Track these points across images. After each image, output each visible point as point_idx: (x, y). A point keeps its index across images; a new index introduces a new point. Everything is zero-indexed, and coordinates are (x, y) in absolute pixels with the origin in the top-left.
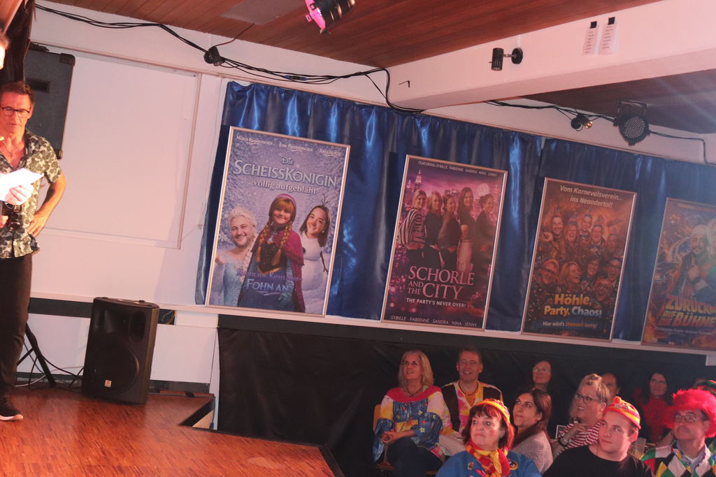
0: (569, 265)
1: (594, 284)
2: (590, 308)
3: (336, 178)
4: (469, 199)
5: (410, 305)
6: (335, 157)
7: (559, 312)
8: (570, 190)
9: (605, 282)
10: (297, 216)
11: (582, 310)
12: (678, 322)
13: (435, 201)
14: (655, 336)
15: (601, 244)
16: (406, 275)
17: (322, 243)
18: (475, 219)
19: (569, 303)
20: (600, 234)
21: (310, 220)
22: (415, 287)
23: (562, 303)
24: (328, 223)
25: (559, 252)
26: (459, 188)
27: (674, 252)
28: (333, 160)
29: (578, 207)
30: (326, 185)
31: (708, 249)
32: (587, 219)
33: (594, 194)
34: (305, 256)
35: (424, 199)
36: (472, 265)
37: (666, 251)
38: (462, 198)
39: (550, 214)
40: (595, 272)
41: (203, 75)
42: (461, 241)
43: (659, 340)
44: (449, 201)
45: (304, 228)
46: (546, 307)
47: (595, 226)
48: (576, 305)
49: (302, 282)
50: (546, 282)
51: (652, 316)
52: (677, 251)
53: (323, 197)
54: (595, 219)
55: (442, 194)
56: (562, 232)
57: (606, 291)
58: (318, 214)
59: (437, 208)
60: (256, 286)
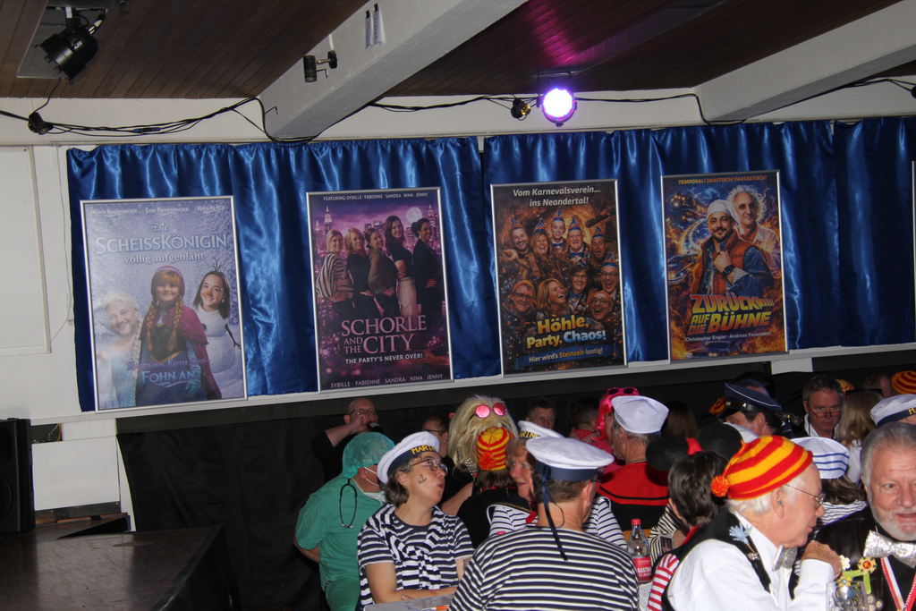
0: (547, 283)
1: (586, 300)
2: (588, 330)
3: (224, 236)
4: (397, 229)
5: (351, 368)
6: (219, 212)
7: (547, 342)
8: (527, 193)
9: (600, 295)
10: (187, 288)
11: (578, 335)
12: (714, 327)
13: (355, 239)
14: (688, 350)
15: (584, 250)
16: (339, 333)
17: (225, 314)
18: (411, 251)
19: (558, 329)
20: (579, 238)
21: (204, 291)
22: (353, 345)
23: (548, 331)
24: (226, 290)
25: (530, 270)
26: (382, 219)
27: (687, 241)
28: (216, 215)
29: (541, 212)
30: (214, 246)
31: (735, 228)
32: (558, 223)
33: (561, 191)
34: (207, 333)
35: (340, 240)
36: (420, 306)
37: (676, 242)
38: (389, 230)
39: (507, 227)
40: (584, 286)
41: (35, 148)
42: (399, 281)
43: (695, 354)
44: (373, 235)
45: (198, 301)
46: (529, 339)
47: (570, 230)
48: (567, 330)
49: (211, 363)
50: (521, 308)
51: (677, 325)
52: (691, 239)
53: (214, 261)
54: (568, 221)
55: (362, 229)
56: (528, 245)
57: (604, 305)
58: (212, 281)
59: (359, 248)
60: (154, 378)
